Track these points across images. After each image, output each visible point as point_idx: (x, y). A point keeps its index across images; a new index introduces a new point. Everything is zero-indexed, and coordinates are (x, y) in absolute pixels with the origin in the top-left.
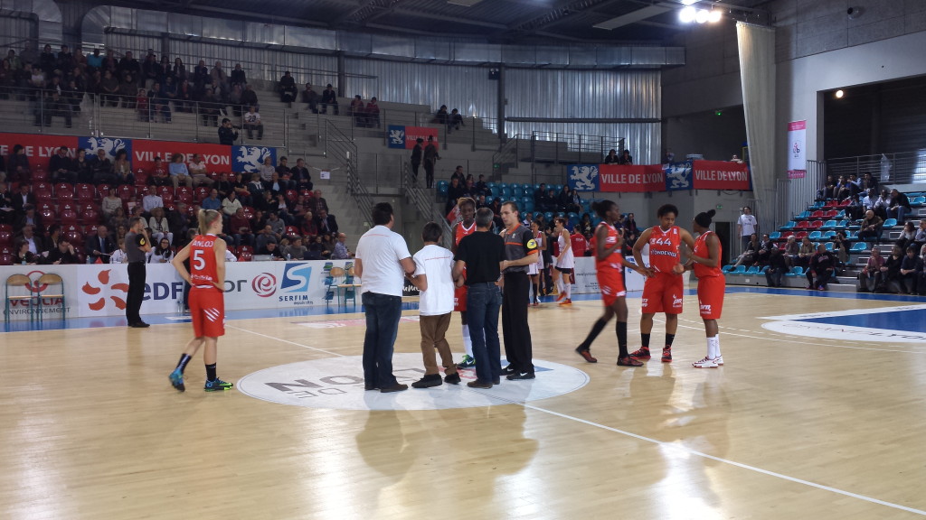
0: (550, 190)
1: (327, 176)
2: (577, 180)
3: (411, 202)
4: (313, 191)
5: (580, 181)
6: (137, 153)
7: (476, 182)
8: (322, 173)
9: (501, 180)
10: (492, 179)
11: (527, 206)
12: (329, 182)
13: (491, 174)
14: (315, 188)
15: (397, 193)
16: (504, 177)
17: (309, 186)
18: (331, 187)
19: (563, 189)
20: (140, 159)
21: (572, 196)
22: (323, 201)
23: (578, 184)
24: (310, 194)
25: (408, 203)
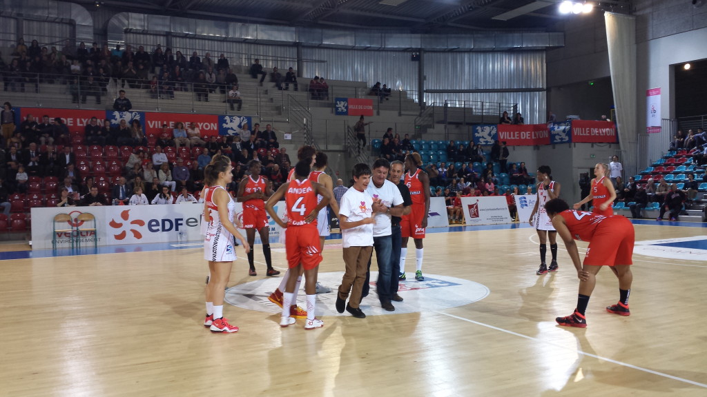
0: (460, 145)
1: (289, 137)
2: (480, 137)
3: (352, 156)
4: (279, 149)
5: (483, 137)
6: (149, 122)
7: (401, 140)
8: (285, 135)
9: (421, 138)
10: (414, 137)
11: (441, 158)
12: (290, 142)
13: (414, 134)
14: (281, 146)
15: (342, 149)
16: (423, 136)
17: (276, 145)
18: (293, 146)
19: (469, 144)
20: (151, 127)
21: (476, 150)
22: (287, 156)
23: (481, 140)
24: (277, 151)
25: (350, 156)
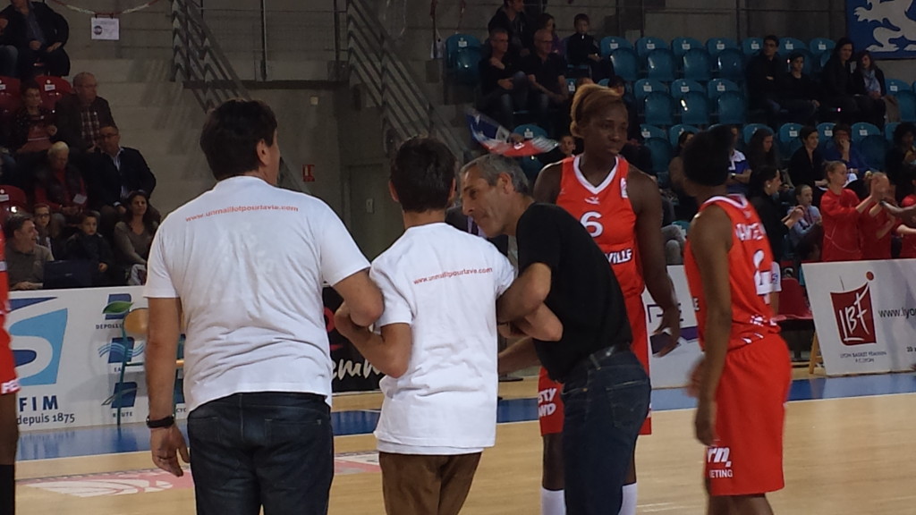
1: (110, 30)
2: (876, 24)
4: (69, 79)
5: (886, 24)
8: (95, 21)
12: (116, 50)
14: (76, 67)
15: (324, 75)
17: (59, 65)
18: (126, 65)
19: (835, 53)
21: (859, 75)
22: (102, 105)
23: (881, 34)
24: (62, 87)
